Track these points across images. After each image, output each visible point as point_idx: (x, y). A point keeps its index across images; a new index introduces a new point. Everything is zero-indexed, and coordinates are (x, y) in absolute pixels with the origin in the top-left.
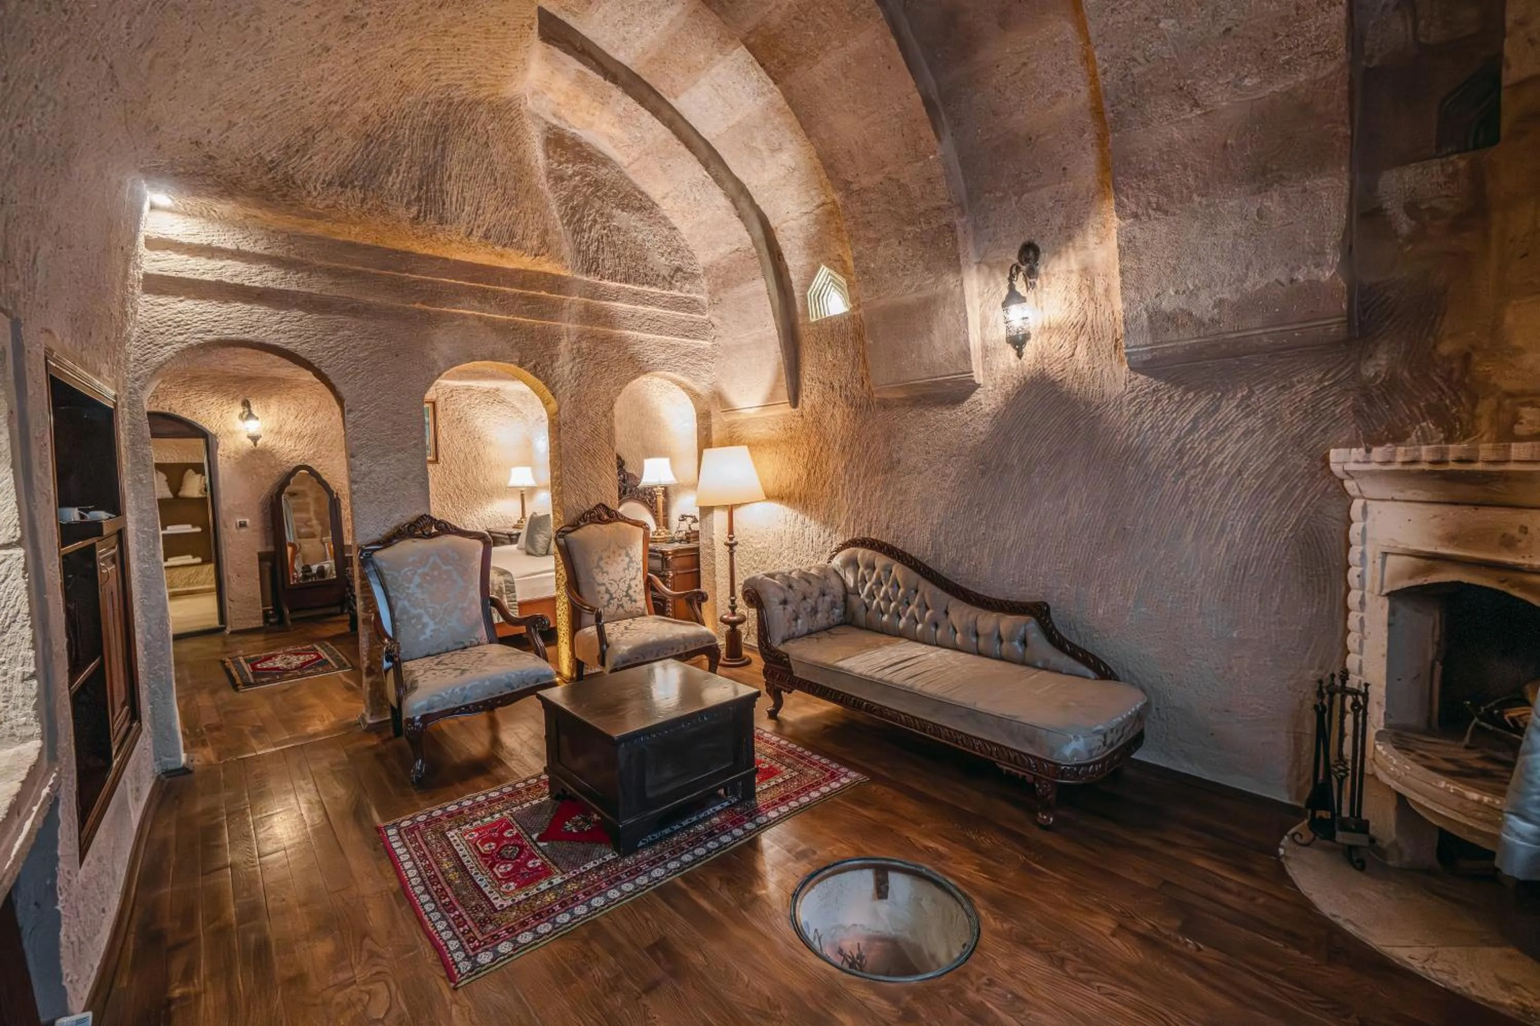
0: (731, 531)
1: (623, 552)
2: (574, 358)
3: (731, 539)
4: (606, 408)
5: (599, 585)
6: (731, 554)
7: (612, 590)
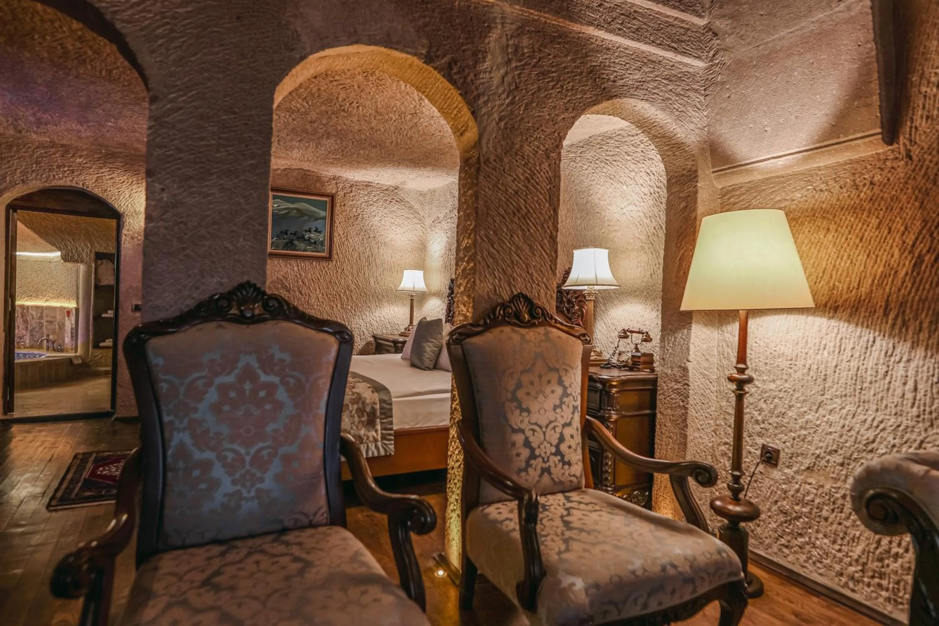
0: (742, 357)
1: (554, 377)
2: (509, 61)
3: (741, 371)
4: (549, 144)
5: (515, 431)
6: (740, 398)
7: (535, 441)
